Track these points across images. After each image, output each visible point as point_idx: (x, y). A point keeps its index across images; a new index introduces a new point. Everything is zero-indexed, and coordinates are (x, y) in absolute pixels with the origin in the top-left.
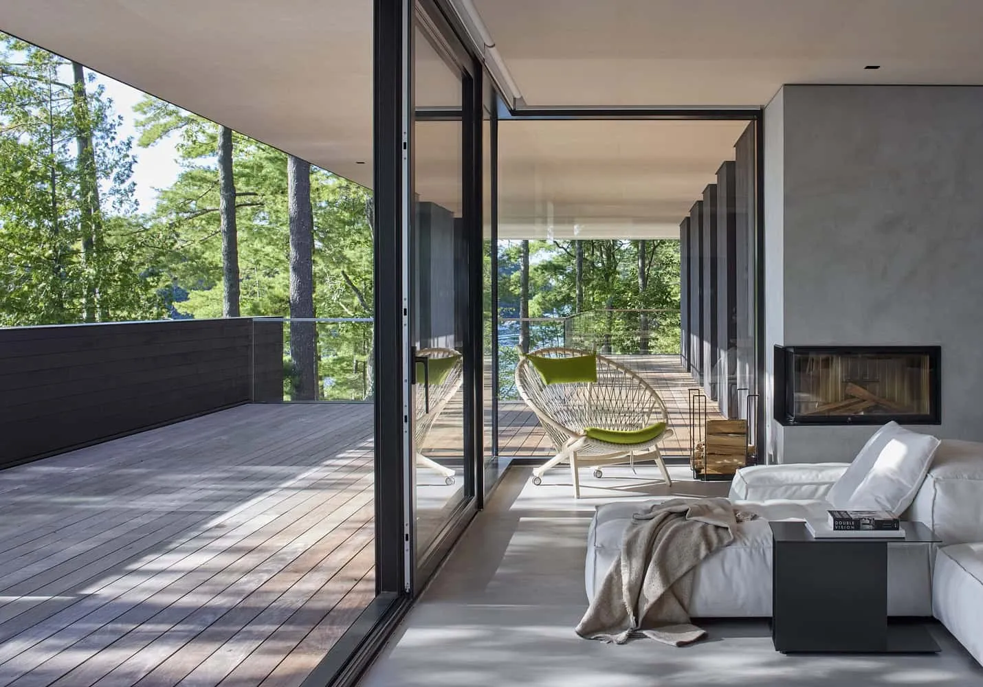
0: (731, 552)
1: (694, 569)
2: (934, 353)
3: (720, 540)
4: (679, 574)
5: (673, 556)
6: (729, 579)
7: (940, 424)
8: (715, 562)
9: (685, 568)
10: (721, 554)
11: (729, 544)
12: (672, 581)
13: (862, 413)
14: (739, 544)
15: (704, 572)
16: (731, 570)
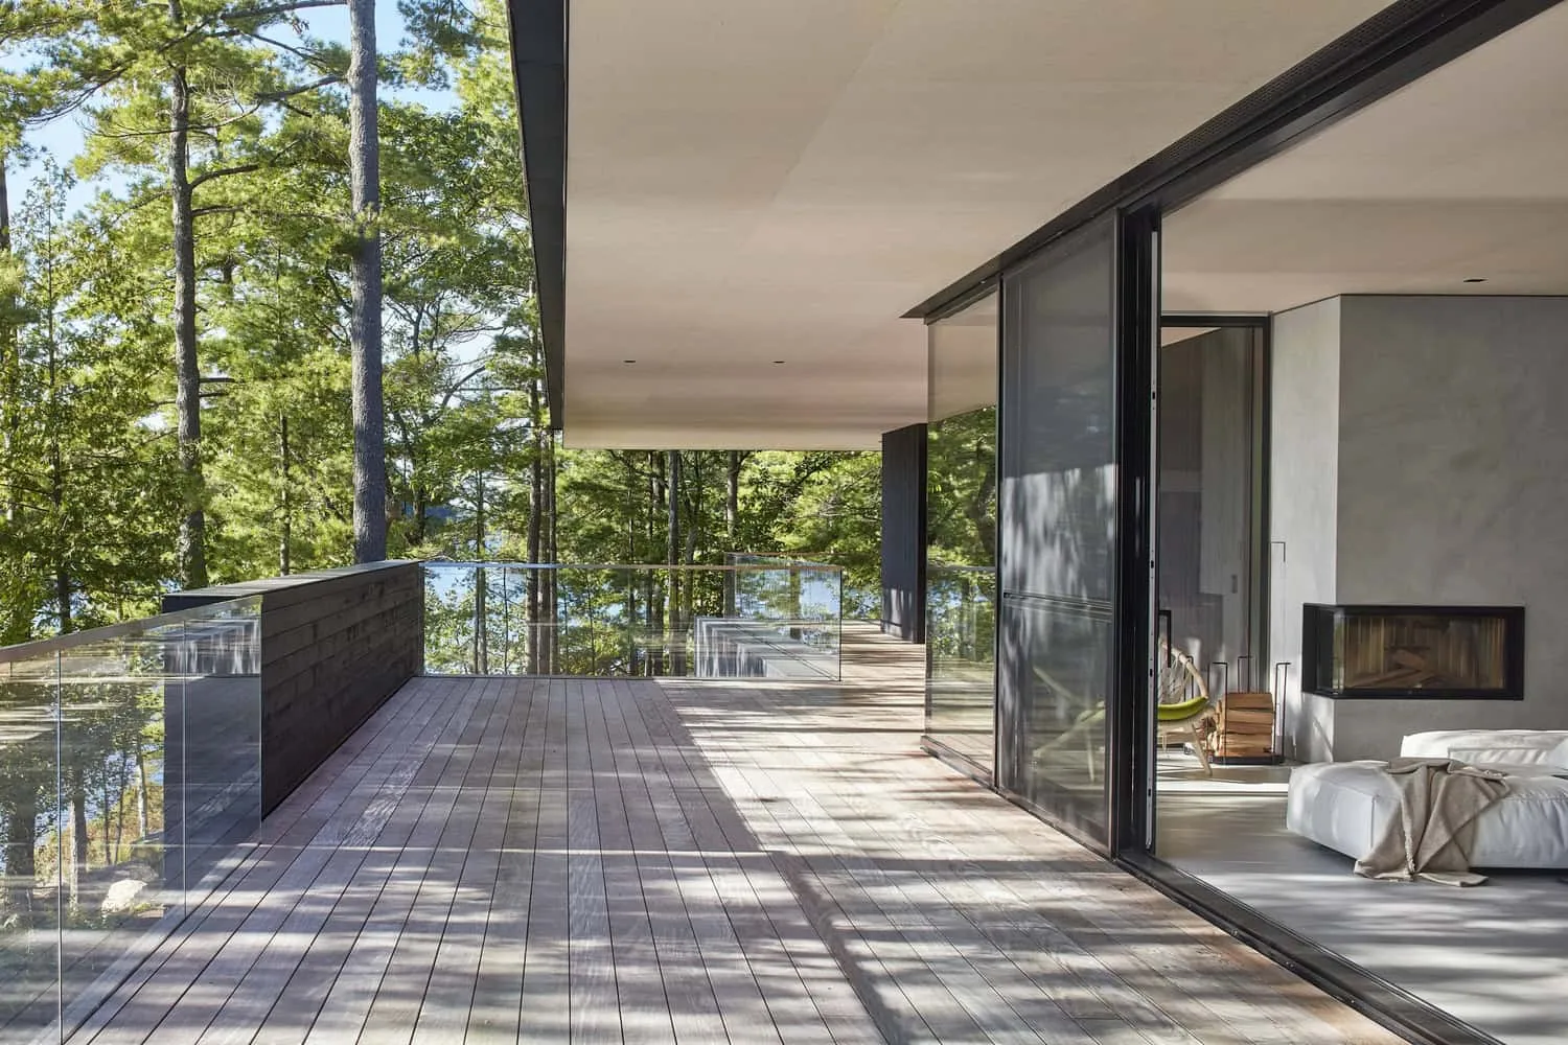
0: (1508, 803)
1: (1474, 819)
2: (1513, 619)
3: (1497, 792)
4: (1462, 823)
5: (1454, 808)
6: (1508, 829)
7: (1522, 699)
8: (1493, 814)
9: (1467, 818)
10: (1498, 806)
11: (1505, 797)
12: (1455, 829)
13: (1419, 686)
14: (1515, 796)
15: (1483, 822)
16: (1510, 822)
